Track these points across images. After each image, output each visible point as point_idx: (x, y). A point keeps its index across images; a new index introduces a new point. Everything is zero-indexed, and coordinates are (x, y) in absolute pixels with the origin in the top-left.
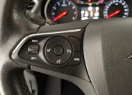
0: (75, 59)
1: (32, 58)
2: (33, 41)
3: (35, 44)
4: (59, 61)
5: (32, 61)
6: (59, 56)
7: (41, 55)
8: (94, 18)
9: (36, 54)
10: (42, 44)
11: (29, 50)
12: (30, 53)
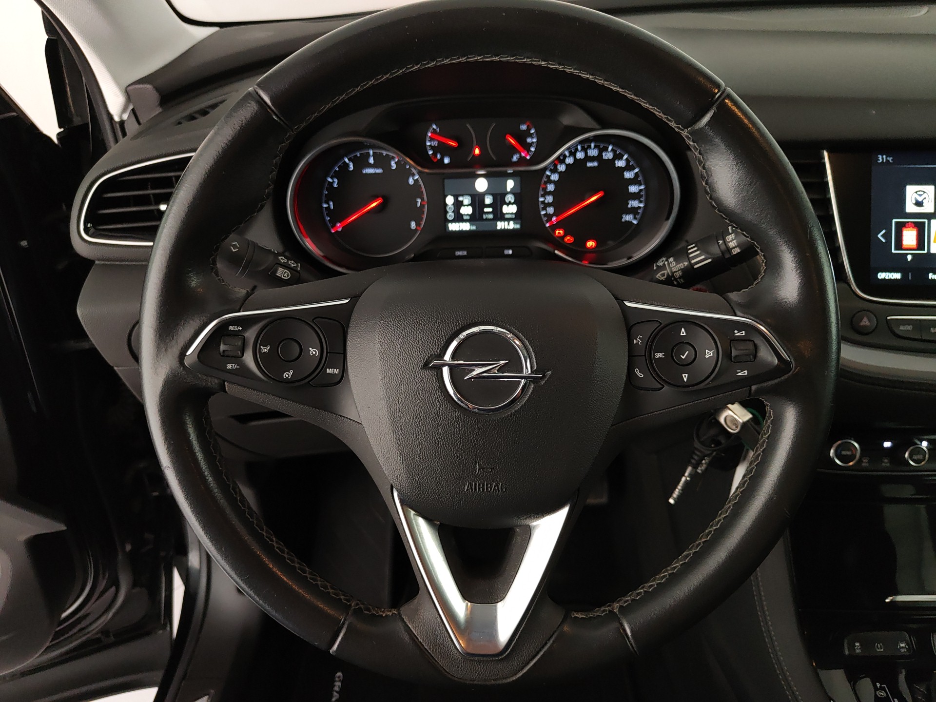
0: (329, 371)
1: (229, 366)
2: (231, 328)
3: (235, 334)
4: (288, 375)
5: (230, 371)
6: (289, 363)
7: (249, 359)
8: (501, 225)
9: (237, 359)
10: (251, 334)
11: (222, 347)
12: (224, 355)
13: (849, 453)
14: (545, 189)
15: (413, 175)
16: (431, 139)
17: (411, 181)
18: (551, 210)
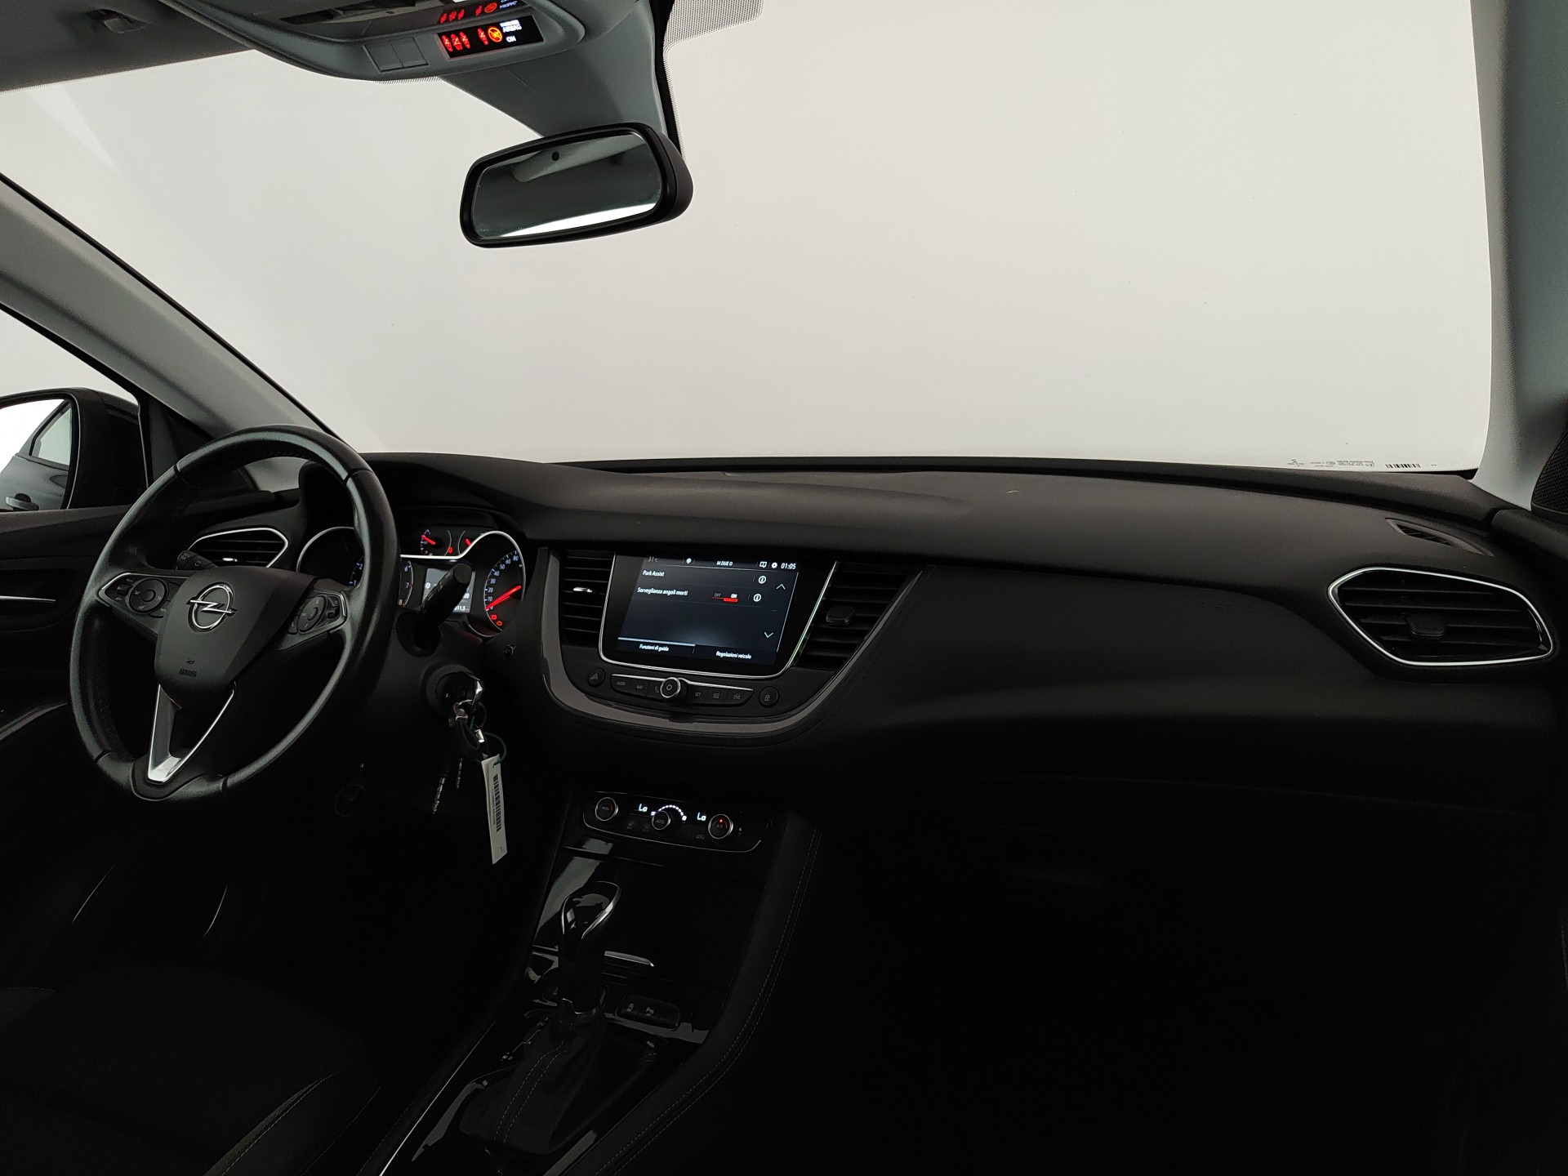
11: (119, 588)
13: (607, 809)
14: (489, 582)
15: (409, 565)
16: (424, 540)
17: (406, 569)
18: (490, 599)
